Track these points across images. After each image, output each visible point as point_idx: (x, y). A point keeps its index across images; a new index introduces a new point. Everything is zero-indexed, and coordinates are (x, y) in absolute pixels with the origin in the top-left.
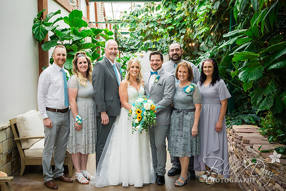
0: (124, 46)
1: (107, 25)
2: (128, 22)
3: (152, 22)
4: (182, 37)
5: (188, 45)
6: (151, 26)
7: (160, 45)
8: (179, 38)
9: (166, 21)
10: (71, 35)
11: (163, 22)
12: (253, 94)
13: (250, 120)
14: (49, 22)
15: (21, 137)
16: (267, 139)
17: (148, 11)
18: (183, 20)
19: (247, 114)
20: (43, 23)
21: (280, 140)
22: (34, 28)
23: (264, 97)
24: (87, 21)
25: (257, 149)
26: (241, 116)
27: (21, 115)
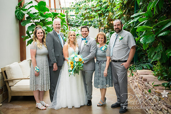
0: (72, 24)
1: (61, 11)
2: (74, 9)
3: (88, 8)
4: (107, 18)
5: (110, 22)
6: (88, 11)
7: (94, 22)
8: (105, 18)
9: (97, 8)
10: (39, 16)
11: (95, 9)
12: (149, 52)
13: (147, 67)
14: (25, 8)
15: (8, 79)
16: (157, 78)
17: (86, 2)
18: (107, 8)
19: (145, 63)
20: (22, 9)
21: (165, 79)
22: (16, 12)
23: (155, 53)
24: (49, 8)
25: (151, 84)
26: (142, 65)
27: (8, 65)
